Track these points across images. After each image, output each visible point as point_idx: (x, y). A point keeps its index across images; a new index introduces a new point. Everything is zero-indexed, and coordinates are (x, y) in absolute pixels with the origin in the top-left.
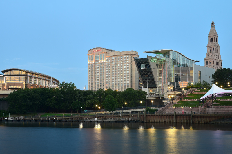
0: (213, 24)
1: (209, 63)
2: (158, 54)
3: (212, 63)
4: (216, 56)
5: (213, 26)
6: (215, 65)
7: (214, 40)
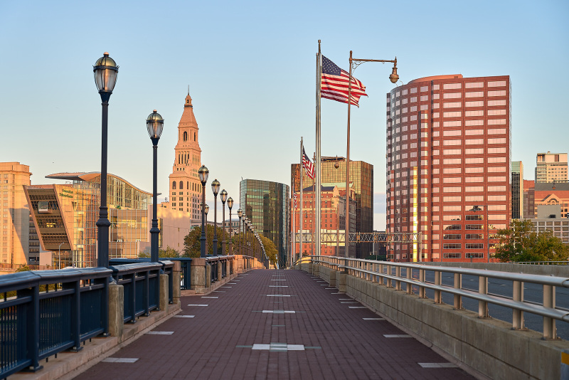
0: (188, 100)
1: (178, 185)
2: (76, 182)
3: (185, 185)
4: (193, 172)
5: (188, 106)
6: (190, 191)
7: (189, 137)
